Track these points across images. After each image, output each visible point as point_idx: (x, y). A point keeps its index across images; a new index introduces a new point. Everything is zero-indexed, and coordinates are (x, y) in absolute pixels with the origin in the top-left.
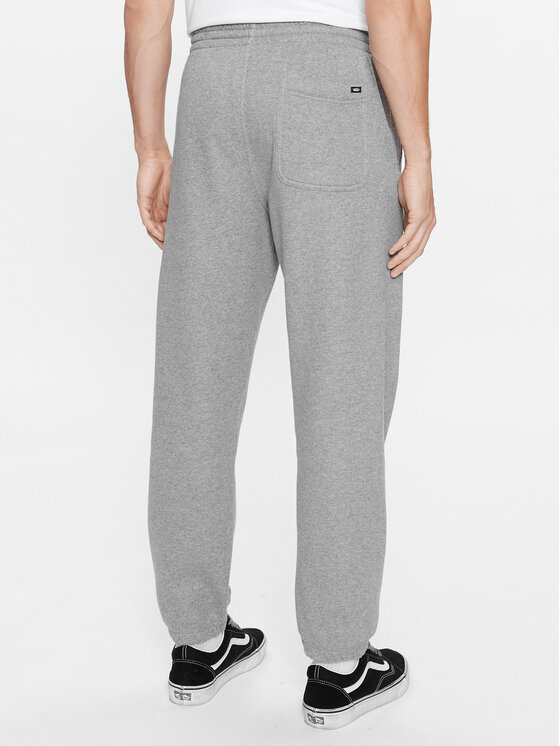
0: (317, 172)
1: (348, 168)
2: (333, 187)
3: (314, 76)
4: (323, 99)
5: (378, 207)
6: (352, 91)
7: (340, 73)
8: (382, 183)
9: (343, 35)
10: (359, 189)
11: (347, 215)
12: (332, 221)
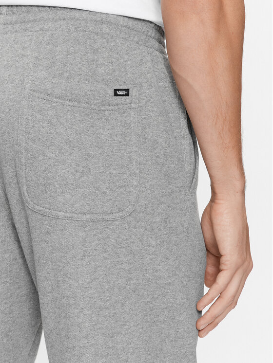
0: (68, 196)
1: (108, 192)
2: (88, 216)
3: (66, 75)
4: (76, 104)
5: (153, 242)
6: (116, 95)
7: (101, 70)
8: (160, 210)
9: (109, 23)
10: (123, 218)
11: (105, 251)
12: (87, 259)
